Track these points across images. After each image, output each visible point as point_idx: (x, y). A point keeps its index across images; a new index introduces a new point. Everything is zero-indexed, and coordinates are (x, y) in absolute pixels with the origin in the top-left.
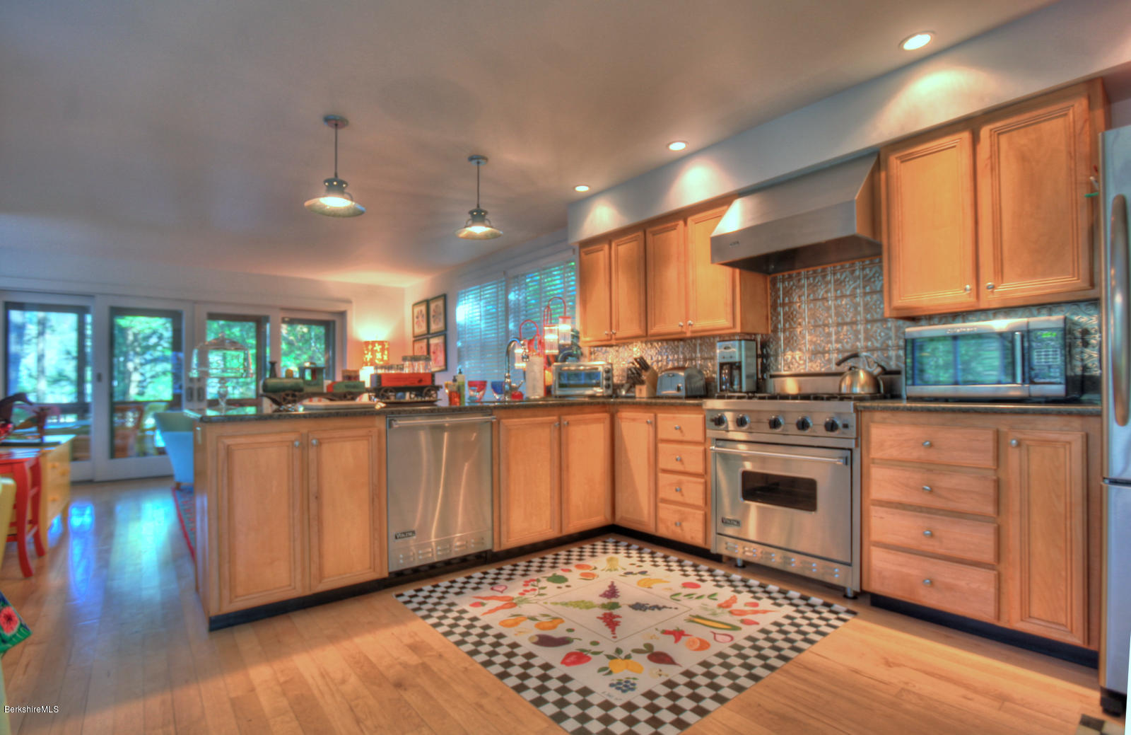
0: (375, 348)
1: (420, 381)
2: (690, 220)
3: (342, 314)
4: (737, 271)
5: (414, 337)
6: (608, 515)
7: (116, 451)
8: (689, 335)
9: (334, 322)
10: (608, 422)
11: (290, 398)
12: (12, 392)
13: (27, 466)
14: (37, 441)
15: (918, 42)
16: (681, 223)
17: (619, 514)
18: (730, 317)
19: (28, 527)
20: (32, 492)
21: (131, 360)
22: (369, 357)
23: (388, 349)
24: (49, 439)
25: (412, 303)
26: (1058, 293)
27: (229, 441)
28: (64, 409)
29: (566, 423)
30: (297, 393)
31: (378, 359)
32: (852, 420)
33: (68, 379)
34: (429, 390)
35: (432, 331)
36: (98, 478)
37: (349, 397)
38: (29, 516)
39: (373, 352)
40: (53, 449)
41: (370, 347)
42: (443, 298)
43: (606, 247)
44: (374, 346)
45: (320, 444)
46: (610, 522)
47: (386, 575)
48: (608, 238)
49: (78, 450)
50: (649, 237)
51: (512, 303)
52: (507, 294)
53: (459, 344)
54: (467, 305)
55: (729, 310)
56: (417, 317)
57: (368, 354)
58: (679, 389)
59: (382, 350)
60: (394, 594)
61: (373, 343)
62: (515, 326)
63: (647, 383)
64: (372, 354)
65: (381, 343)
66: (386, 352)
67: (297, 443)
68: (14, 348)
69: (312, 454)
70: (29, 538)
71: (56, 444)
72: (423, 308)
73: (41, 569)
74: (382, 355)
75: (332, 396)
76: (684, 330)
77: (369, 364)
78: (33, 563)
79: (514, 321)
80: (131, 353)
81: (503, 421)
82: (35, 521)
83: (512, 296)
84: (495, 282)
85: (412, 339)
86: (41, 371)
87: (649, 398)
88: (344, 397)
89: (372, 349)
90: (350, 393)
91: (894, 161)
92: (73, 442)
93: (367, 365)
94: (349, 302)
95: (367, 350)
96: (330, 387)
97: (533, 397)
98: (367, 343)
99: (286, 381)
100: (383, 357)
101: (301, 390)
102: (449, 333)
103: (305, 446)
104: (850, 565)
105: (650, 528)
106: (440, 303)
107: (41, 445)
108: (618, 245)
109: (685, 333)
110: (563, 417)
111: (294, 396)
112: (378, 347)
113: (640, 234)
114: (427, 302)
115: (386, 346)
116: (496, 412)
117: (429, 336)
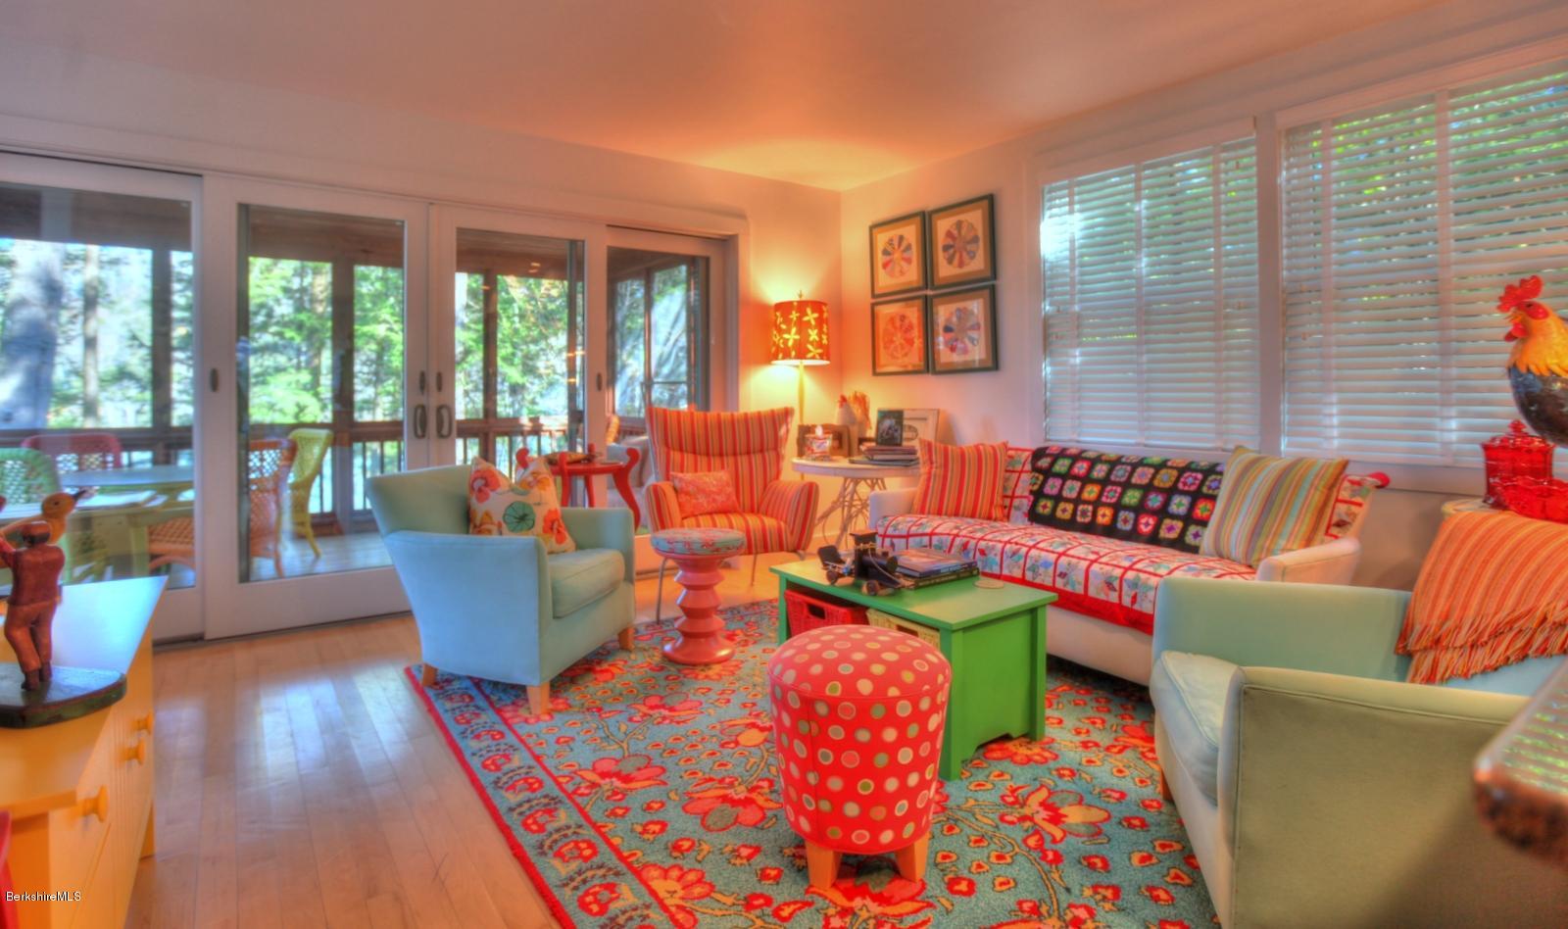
0: (806, 319)
3: (727, 244)
5: (877, 293)
9: (707, 260)
22: (792, 337)
23: (829, 321)
25: (870, 224)
31: (812, 343)
33: (131, 376)
35: (941, 282)
39: (802, 327)
41: (794, 316)
42: (985, 203)
44: (803, 313)
53: (1043, 308)
56: (888, 253)
57: (788, 331)
64: (798, 333)
66: (826, 328)
72: (911, 232)
74: (820, 334)
77: (793, 353)
85: (869, 300)
89: (800, 319)
93: (787, 356)
94: (741, 216)
95: (787, 321)
102: (1006, 283)
106: (973, 216)
112: (811, 317)
114: (924, 217)
117: (932, 293)
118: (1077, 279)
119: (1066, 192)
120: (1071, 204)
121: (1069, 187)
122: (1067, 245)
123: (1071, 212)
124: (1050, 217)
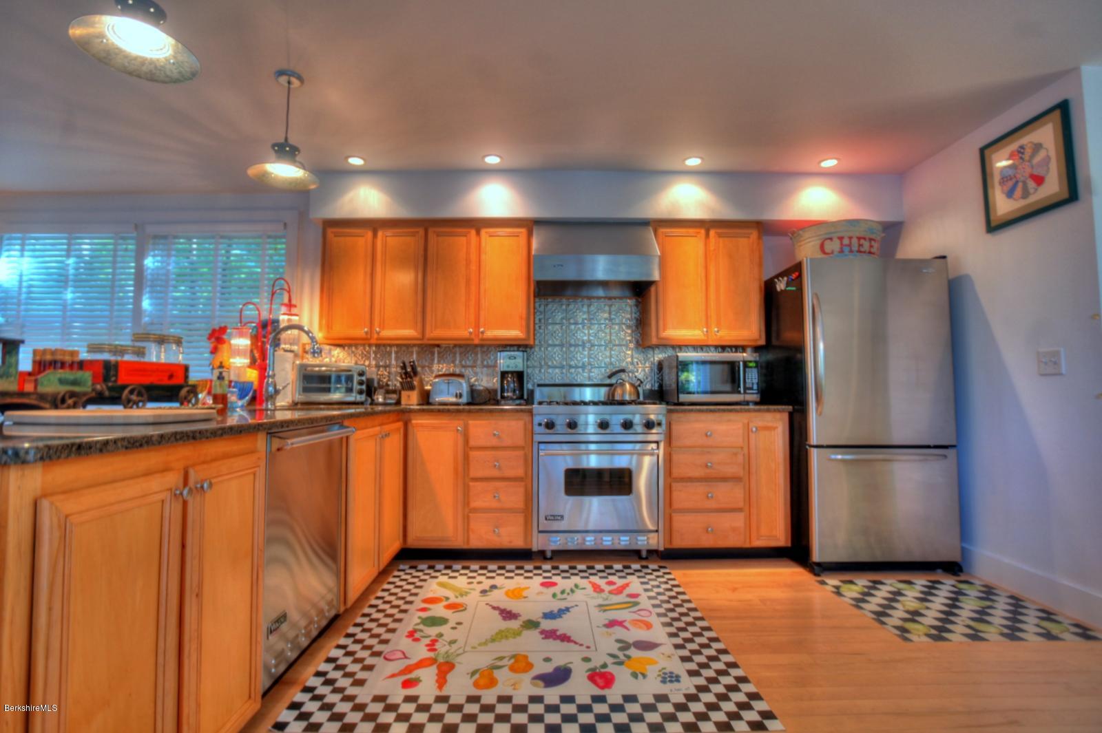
1: (171, 376)
2: (483, 232)
4: (532, 289)
6: (401, 538)
8: (476, 342)
10: (402, 433)
15: (693, 162)
16: (473, 232)
18: (525, 329)
26: (745, 340)
43: (370, 234)
46: (402, 547)
48: (374, 225)
51: (149, 271)
52: (140, 256)
55: (524, 323)
58: (460, 396)
62: (151, 305)
63: (417, 389)
76: (473, 336)
79: (151, 298)
83: (149, 262)
87: (418, 405)
104: (657, 531)
105: (456, 543)
108: (386, 236)
109: (472, 340)
113: (421, 231)
118: (23, 301)
119: (19, 242)
120: (22, 250)
121: (23, 239)
122: (18, 278)
123: (22, 256)
124: (8, 257)
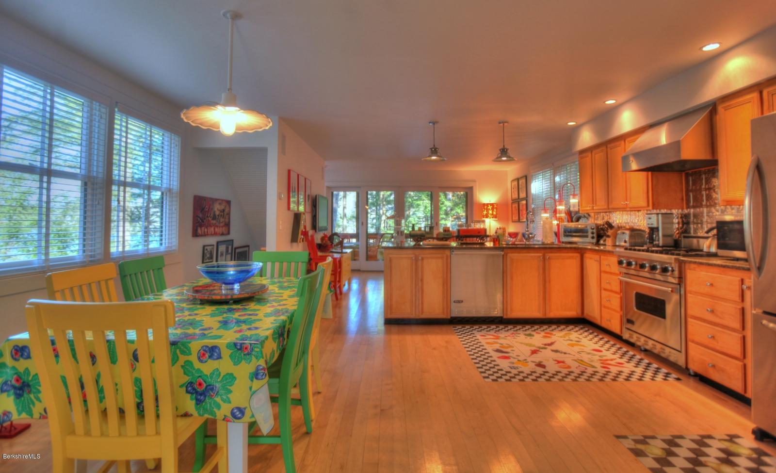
1: (479, 232)
3: (472, 189)
4: (650, 173)
5: (512, 200)
6: (579, 312)
7: (369, 258)
10: (579, 259)
11: (419, 239)
12: (334, 232)
13: (338, 260)
14: (340, 251)
17: (586, 312)
18: (646, 200)
19: (337, 283)
20: (339, 270)
21: (382, 209)
22: (485, 213)
23: (496, 208)
24: (344, 250)
25: (511, 180)
27: (391, 256)
28: (352, 236)
29: (548, 257)
30: (422, 238)
31: (490, 214)
32: (676, 267)
34: (483, 237)
35: (520, 197)
36: (362, 269)
37: (444, 239)
38: (338, 279)
39: (488, 210)
40: (345, 254)
41: (486, 207)
42: (525, 178)
45: (422, 259)
46: (580, 316)
47: (449, 317)
48: (591, 150)
49: (355, 256)
50: (609, 150)
51: (557, 183)
52: (555, 177)
53: (533, 206)
54: (537, 182)
55: (645, 196)
56: (513, 189)
57: (484, 211)
58: (625, 242)
59: (493, 209)
60: (452, 327)
61: (488, 205)
63: (612, 237)
65: (492, 205)
66: (495, 210)
67: (414, 258)
68: (335, 205)
69: (420, 263)
70: (337, 286)
71: (346, 253)
72: (516, 183)
73: (341, 299)
74: (493, 212)
75: (438, 239)
76: (625, 206)
77: (485, 217)
78: (339, 297)
80: (382, 205)
81: (509, 255)
82: (339, 281)
83: (557, 179)
84: (549, 169)
85: (511, 202)
86: (345, 215)
88: (442, 239)
89: (487, 208)
90: (445, 238)
91: (720, 109)
92: (351, 252)
94: (474, 181)
95: (484, 208)
96: (437, 235)
97: (546, 242)
98: (484, 205)
99: (418, 232)
100: (493, 213)
101: (424, 236)
102: (528, 199)
103: (417, 260)
104: (680, 352)
105: (598, 322)
106: (524, 180)
107: (342, 253)
108: (595, 154)
109: (626, 208)
110: (546, 254)
111: (421, 238)
112: (490, 207)
113: (604, 148)
114: (518, 180)
115: (495, 206)
116: (505, 250)
117: (519, 200)
